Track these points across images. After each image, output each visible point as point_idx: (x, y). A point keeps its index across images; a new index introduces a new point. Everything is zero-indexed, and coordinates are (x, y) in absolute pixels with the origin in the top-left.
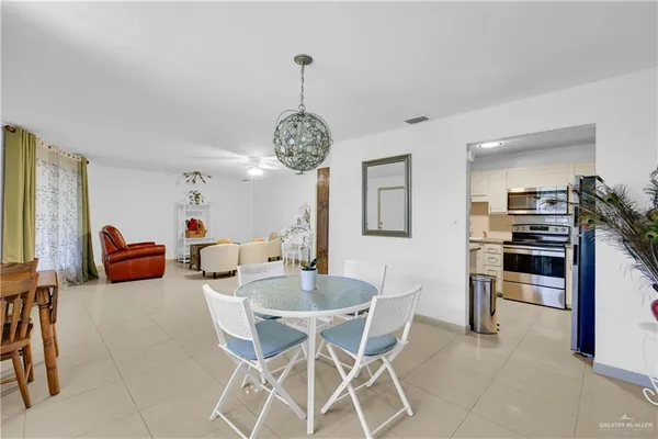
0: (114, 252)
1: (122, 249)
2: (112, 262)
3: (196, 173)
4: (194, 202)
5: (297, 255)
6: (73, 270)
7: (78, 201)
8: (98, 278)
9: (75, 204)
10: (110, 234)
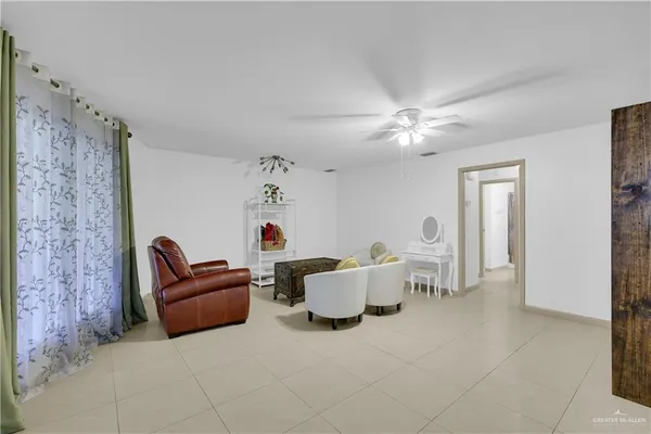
0: (171, 285)
1: (184, 279)
2: (169, 303)
3: (276, 158)
4: (270, 199)
5: (432, 280)
6: (107, 315)
7: (113, 194)
8: (146, 320)
9: (109, 200)
10: (165, 251)
